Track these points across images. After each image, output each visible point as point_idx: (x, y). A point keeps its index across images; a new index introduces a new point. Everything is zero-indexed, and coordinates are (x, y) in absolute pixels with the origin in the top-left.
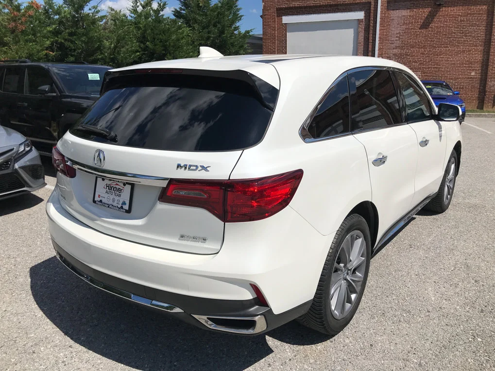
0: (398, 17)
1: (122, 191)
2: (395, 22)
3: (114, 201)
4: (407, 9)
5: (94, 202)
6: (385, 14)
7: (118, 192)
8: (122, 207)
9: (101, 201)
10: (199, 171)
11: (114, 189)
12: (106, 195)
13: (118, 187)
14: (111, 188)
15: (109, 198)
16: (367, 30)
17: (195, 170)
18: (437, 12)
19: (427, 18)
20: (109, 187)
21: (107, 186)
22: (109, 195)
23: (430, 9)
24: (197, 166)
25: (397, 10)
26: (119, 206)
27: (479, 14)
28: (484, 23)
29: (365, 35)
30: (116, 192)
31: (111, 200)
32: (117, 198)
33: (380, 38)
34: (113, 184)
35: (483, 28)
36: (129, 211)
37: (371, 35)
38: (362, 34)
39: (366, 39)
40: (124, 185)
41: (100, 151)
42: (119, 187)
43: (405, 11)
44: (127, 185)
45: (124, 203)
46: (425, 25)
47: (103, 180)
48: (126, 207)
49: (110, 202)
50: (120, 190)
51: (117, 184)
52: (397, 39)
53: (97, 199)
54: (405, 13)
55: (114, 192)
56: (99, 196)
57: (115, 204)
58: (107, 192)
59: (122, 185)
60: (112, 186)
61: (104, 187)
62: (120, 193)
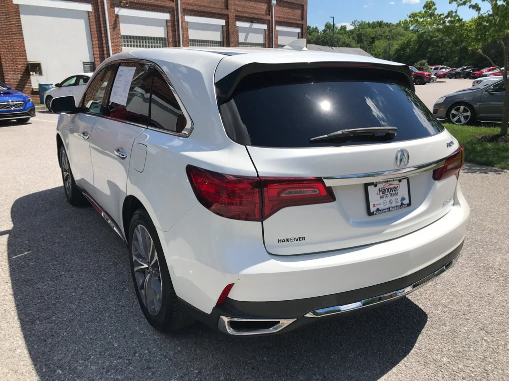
1: (398, 188)
3: (391, 203)
5: (370, 214)
7: (394, 192)
8: (402, 204)
9: (378, 210)
11: (388, 190)
12: (382, 201)
13: (392, 186)
14: (385, 191)
15: (385, 202)
20: (383, 191)
21: (380, 191)
22: (385, 199)
26: (399, 204)
30: (391, 192)
31: (388, 203)
32: (393, 198)
34: (387, 186)
36: (410, 204)
40: (400, 181)
41: (402, 151)
42: (394, 186)
44: (402, 181)
45: (403, 199)
47: (376, 186)
49: (388, 205)
50: (395, 189)
51: (390, 184)
53: (372, 209)
56: (374, 206)
57: (394, 204)
58: (381, 197)
59: (397, 182)
60: (385, 188)
61: (377, 194)
62: (396, 192)
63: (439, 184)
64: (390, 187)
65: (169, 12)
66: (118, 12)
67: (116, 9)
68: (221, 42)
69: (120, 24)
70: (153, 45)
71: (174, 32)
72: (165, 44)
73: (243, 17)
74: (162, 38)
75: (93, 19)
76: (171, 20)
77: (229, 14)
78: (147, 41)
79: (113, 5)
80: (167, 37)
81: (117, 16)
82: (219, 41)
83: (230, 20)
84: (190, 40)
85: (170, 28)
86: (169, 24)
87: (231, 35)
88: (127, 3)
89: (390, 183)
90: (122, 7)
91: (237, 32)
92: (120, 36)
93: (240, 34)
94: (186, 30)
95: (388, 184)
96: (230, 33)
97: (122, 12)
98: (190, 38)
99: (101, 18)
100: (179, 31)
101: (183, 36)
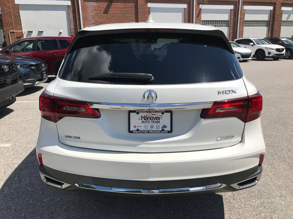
0: (91, 6)
1: (160, 118)
2: (90, 9)
3: (152, 127)
4: (95, 2)
5: (130, 131)
6: (83, 3)
7: (156, 120)
8: (163, 130)
9: (138, 130)
10: (231, 93)
11: (150, 118)
12: (143, 125)
13: (155, 116)
15: (146, 126)
16: (74, 12)
17: (229, 93)
18: (111, 5)
19: (106, 8)
20: (145, 118)
21: (142, 118)
22: (146, 124)
23: (107, 3)
24: (229, 91)
25: (89, 2)
26: (161, 129)
27: (131, 8)
28: (134, 13)
29: (73, 15)
30: (153, 120)
31: (149, 127)
32: (155, 125)
33: (83, 18)
34: (150, 115)
35: (134, 15)
36: (171, 131)
37: (77, 16)
38: (71, 15)
39: (75, 18)
40: (163, 113)
41: (150, 91)
42: (156, 116)
43: (94, 3)
44: (165, 113)
45: (165, 127)
46: (106, 12)
47: (138, 113)
48: (168, 129)
49: (149, 129)
50: (158, 118)
51: (153, 115)
52: (92, 19)
53: (132, 129)
54: (94, 4)
55: (151, 121)
57: (154, 129)
58: (143, 122)
59: (161, 114)
60: (148, 117)
61: (139, 119)
62: (158, 121)
63: (205, 122)
64: (153, 116)
65: (233, 5)
66: (202, 7)
67: (201, 6)
68: (268, 21)
69: (202, 14)
70: (220, 25)
71: (235, 16)
72: (228, 24)
73: (288, 4)
74: (226, 21)
75: (187, 12)
76: (234, 9)
77: (277, 2)
78: (217, 23)
79: (199, 4)
80: (230, 20)
81: (201, 9)
82: (266, 21)
83: (276, 6)
84: (246, 21)
85: (232, 14)
86: (232, 12)
87: (276, 16)
88: (207, 2)
89: (154, 113)
90: (204, 4)
91: (282, 14)
92: (200, 21)
93: (283, 15)
94: (243, 15)
95: (152, 114)
96: (276, 15)
97: (203, 7)
98: (246, 19)
99: (191, 11)
100: (238, 16)
101: (240, 19)
